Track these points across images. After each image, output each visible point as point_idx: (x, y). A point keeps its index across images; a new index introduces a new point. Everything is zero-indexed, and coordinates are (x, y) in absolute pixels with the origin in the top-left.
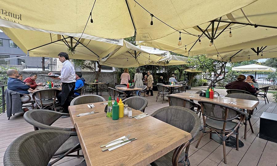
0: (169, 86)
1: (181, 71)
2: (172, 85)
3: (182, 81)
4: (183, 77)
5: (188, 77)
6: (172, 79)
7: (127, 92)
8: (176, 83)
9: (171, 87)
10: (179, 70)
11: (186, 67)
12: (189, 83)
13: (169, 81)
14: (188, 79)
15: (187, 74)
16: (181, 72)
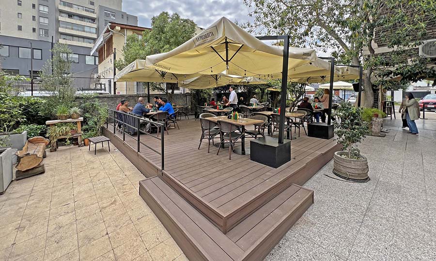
0: (251, 107)
1: (263, 90)
2: (254, 107)
3: (265, 101)
4: (265, 97)
5: (272, 96)
6: (253, 100)
7: (218, 112)
8: (258, 104)
9: (254, 109)
10: (261, 89)
11: (268, 86)
12: (273, 104)
13: (250, 103)
14: (272, 99)
15: (270, 94)
16: (263, 92)
